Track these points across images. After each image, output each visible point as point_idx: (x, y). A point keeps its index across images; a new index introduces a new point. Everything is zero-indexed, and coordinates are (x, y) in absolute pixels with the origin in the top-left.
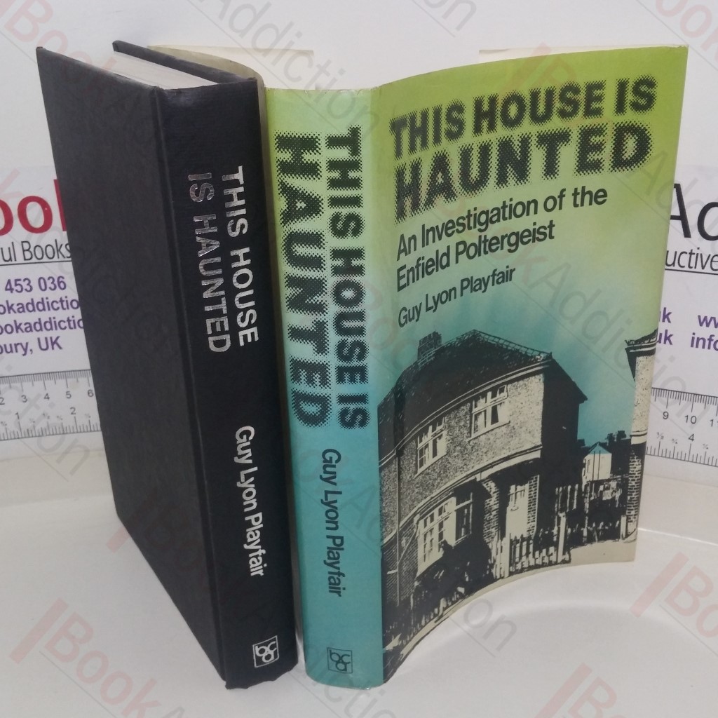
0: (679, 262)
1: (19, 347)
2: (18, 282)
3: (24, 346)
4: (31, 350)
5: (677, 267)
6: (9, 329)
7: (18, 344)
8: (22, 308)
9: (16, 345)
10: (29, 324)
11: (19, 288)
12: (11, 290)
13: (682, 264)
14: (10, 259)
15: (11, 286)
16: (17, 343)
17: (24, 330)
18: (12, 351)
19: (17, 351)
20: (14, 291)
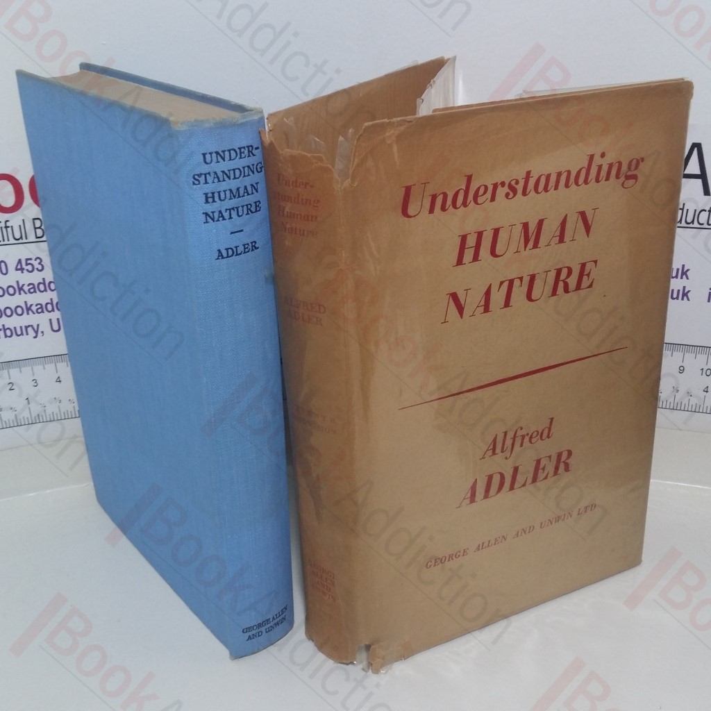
0: (698, 220)
1: (30, 329)
2: (29, 262)
3: (36, 328)
4: (42, 332)
5: (696, 224)
6: (19, 311)
7: (29, 326)
8: (34, 289)
9: (27, 327)
10: (41, 304)
11: (30, 268)
12: (22, 270)
13: (701, 222)
14: (21, 238)
15: (21, 266)
16: (27, 325)
17: (35, 311)
18: (22, 334)
19: (27, 334)
20: (25, 271)
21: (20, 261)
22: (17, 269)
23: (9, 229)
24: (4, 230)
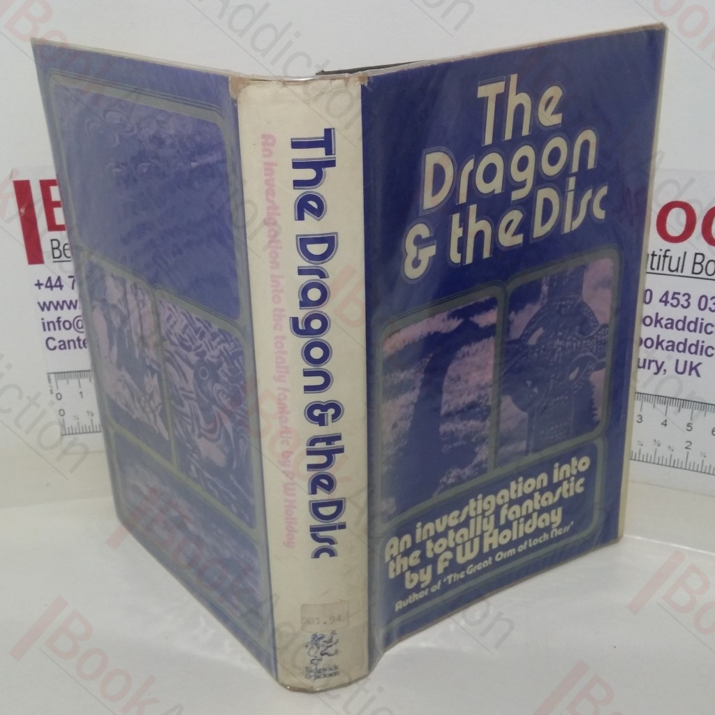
21: (666, 294)
22: (661, 301)
23: (667, 259)
24: (662, 258)
